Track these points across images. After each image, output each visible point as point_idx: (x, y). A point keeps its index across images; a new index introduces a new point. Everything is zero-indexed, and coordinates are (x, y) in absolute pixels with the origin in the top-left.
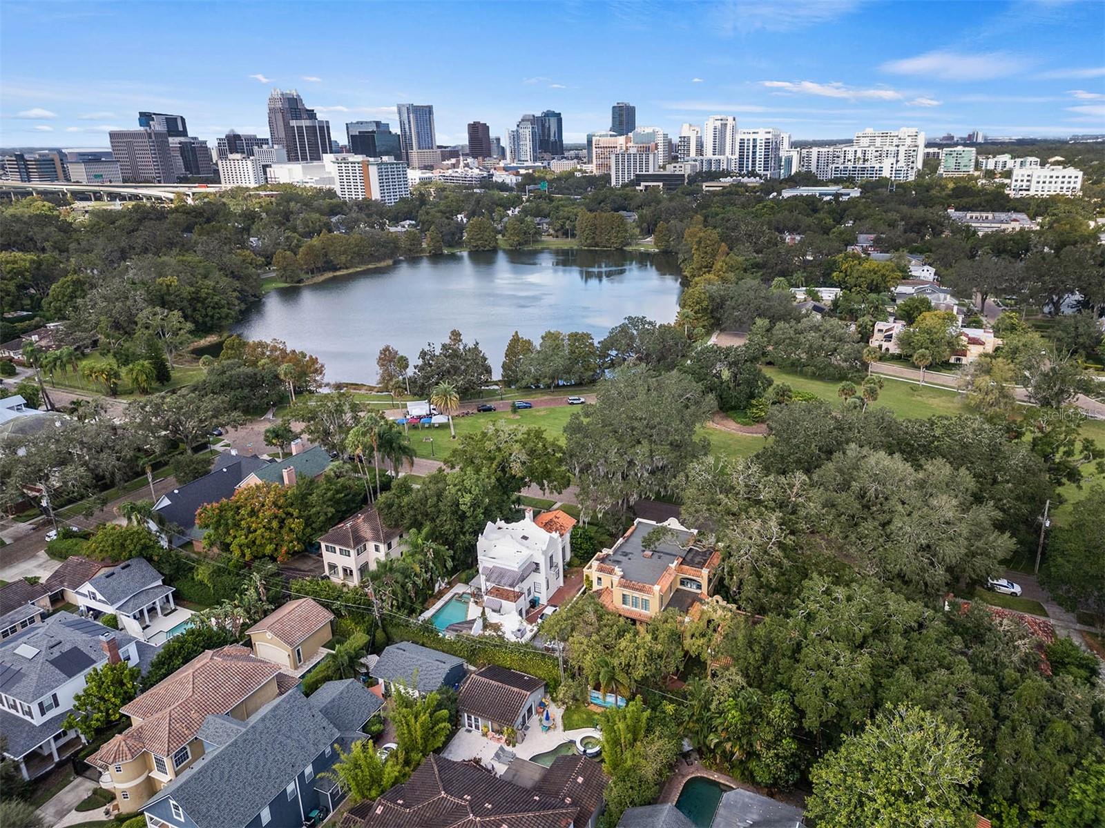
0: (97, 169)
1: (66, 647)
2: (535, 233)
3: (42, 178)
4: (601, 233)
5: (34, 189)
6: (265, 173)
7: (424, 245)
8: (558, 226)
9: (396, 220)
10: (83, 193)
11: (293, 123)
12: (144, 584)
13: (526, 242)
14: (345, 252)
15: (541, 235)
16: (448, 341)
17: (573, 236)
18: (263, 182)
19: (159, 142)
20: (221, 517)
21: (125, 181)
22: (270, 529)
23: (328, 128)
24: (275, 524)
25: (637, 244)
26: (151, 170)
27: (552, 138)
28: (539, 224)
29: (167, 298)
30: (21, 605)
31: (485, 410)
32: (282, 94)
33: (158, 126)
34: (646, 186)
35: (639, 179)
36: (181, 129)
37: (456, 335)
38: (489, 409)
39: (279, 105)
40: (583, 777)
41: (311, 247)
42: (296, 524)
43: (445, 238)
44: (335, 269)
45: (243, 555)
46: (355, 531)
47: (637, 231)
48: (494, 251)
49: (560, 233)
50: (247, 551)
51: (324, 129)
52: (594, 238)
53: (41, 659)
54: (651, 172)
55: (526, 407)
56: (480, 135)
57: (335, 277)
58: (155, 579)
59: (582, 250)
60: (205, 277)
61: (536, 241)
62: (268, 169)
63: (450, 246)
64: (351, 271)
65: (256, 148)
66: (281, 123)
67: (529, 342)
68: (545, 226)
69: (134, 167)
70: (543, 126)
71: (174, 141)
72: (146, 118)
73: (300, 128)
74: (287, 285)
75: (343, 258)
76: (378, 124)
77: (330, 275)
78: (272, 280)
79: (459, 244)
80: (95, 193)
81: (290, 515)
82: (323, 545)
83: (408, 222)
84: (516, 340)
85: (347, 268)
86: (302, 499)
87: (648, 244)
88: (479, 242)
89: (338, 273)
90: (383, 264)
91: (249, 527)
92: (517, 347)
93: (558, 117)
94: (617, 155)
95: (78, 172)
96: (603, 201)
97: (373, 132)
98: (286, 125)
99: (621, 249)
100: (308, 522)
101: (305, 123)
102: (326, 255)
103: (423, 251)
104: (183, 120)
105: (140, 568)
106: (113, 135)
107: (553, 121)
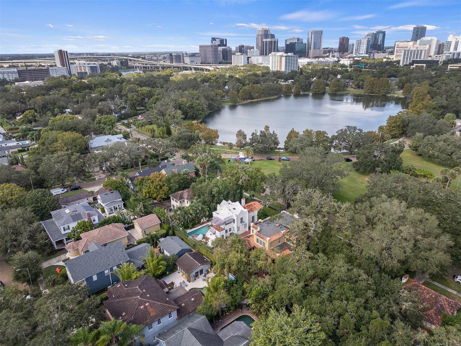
0: (193, 59)
1: (77, 213)
2: (344, 86)
3: (176, 62)
4: (376, 87)
5: (172, 66)
6: (248, 60)
7: (293, 90)
8: (356, 83)
9: (286, 80)
10: (186, 67)
11: (264, 40)
12: (115, 199)
13: (339, 90)
14: (258, 92)
15: (348, 87)
16: (263, 130)
17: (362, 88)
18: (246, 63)
19: (215, 48)
20: (141, 182)
21: (201, 63)
22: (157, 189)
23: (277, 41)
24: (158, 187)
25: (394, 93)
26: (210, 60)
27: (379, 43)
28: (348, 83)
29: (182, 106)
30: (83, 198)
31: (269, 159)
32: (262, 29)
33: (217, 42)
34: (416, 66)
35: (414, 62)
36: (225, 43)
37: (267, 128)
38: (271, 159)
39: (261, 33)
40: (195, 299)
41: (244, 90)
42: (165, 188)
43: (303, 87)
44: (253, 99)
45: (146, 196)
46: (182, 195)
47: (397, 87)
48: (324, 93)
49: (357, 87)
50: (148, 195)
51: (276, 43)
52: (372, 89)
53: (69, 215)
54: (422, 58)
55: (287, 160)
56: (344, 42)
57: (251, 102)
58: (119, 198)
59: (365, 95)
60: (197, 99)
61: (344, 90)
62: (249, 59)
63: (304, 91)
64: (259, 100)
65: (248, 50)
66: (260, 40)
67: (298, 133)
68: (351, 84)
69: (206, 58)
70: (375, 37)
71: (220, 48)
72: (214, 39)
73: (266, 42)
74: (232, 104)
75: (257, 94)
76: (298, 39)
77: (249, 101)
78: (228, 102)
79: (308, 90)
80: (190, 68)
81: (164, 185)
82: (171, 198)
83: (291, 80)
84: (293, 132)
85: (257, 99)
86: (169, 180)
87: (400, 94)
88: (317, 90)
89: (253, 100)
90: (272, 97)
91: (150, 187)
92: (292, 134)
93: (384, 33)
94: (405, 51)
95: (187, 60)
96: (384, 73)
97: (295, 43)
98: (262, 40)
99: (385, 95)
100: (170, 189)
101: (269, 40)
102: (250, 93)
103: (292, 92)
104: (226, 40)
105: (116, 193)
106: (201, 47)
107: (381, 36)
